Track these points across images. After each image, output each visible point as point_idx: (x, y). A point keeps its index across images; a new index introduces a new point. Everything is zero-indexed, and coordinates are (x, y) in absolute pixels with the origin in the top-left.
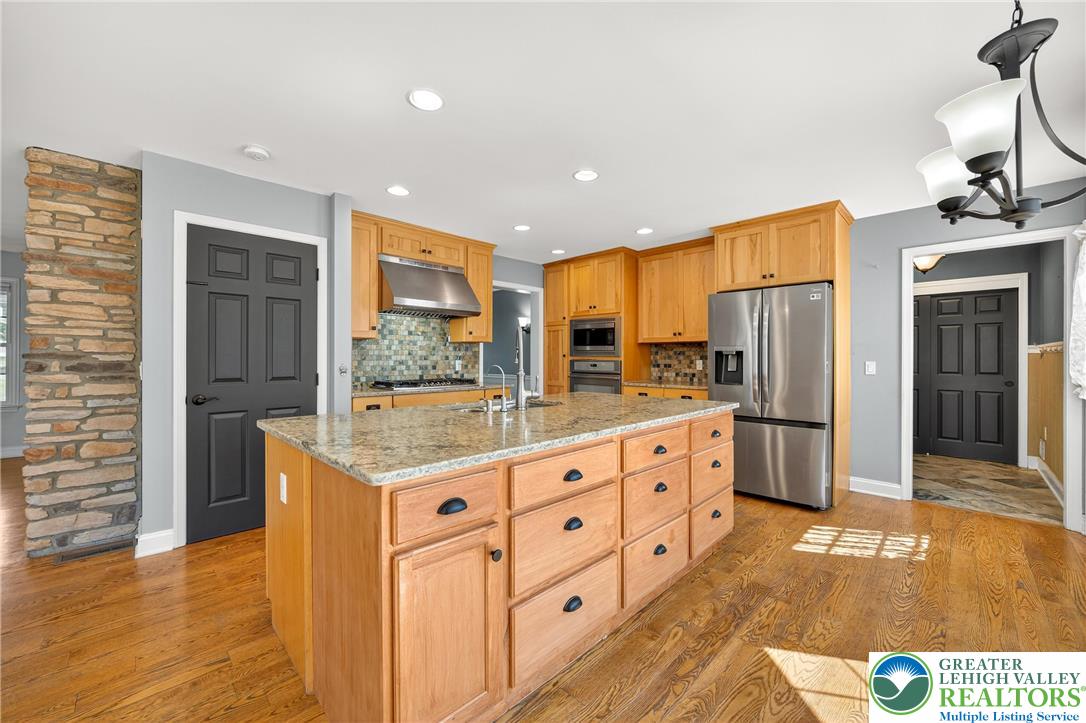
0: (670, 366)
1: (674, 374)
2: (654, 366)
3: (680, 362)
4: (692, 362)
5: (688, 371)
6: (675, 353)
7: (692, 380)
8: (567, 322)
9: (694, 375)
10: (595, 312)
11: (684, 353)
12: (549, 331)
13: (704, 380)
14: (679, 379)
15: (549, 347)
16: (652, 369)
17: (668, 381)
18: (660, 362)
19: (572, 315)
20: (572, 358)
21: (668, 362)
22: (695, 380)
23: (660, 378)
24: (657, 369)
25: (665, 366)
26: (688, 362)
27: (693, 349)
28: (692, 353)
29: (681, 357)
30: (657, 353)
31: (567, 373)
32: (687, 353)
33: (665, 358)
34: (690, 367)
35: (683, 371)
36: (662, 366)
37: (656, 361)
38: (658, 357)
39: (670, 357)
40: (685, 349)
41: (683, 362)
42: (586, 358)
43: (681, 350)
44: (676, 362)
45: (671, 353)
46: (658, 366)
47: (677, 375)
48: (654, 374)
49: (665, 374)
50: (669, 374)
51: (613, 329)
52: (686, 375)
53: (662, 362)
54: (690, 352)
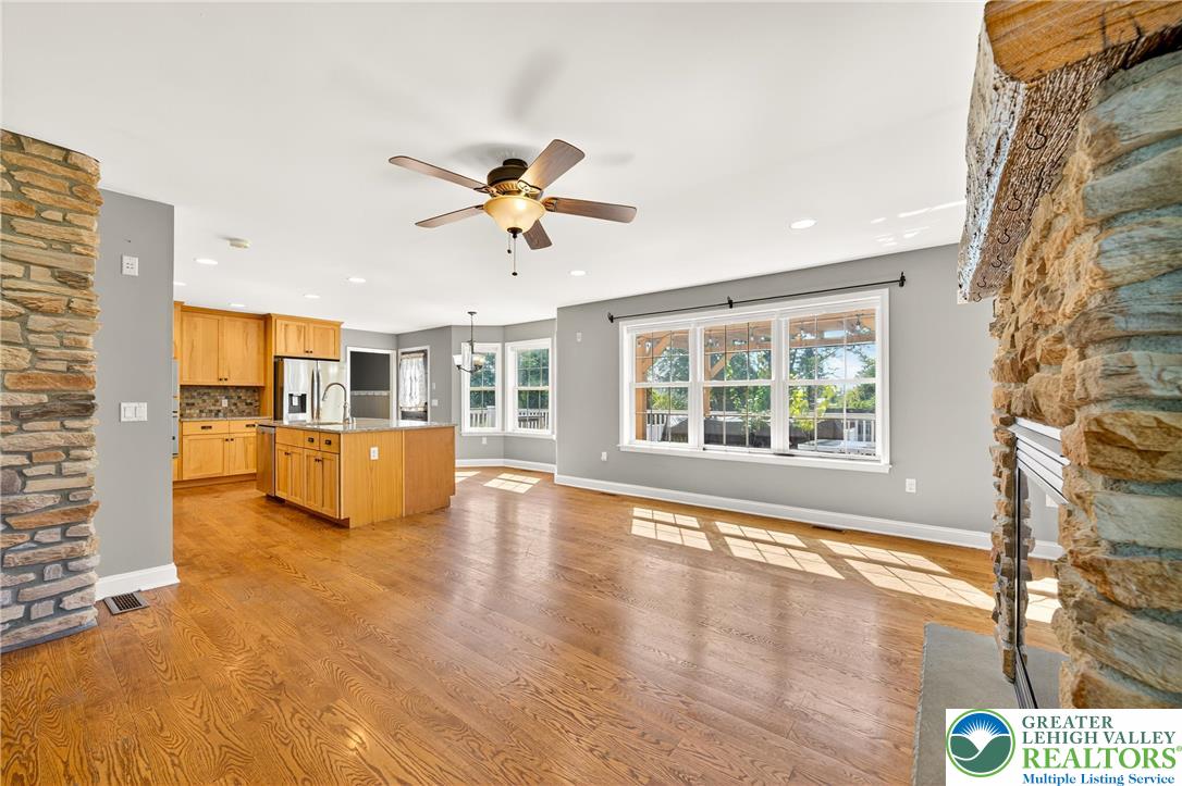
0: (193, 404)
1: (198, 411)
3: (204, 401)
4: (217, 401)
5: (213, 408)
6: (199, 394)
7: (217, 414)
9: (219, 411)
13: (228, 414)
14: (204, 415)
22: (221, 414)
26: (213, 401)
27: (220, 392)
29: (205, 397)
32: (212, 395)
33: (187, 398)
34: (214, 405)
35: (208, 408)
39: (193, 397)
40: (211, 391)
41: (208, 401)
43: (206, 391)
44: (200, 402)
47: (201, 411)
49: (188, 412)
52: (211, 412)
54: (216, 394)
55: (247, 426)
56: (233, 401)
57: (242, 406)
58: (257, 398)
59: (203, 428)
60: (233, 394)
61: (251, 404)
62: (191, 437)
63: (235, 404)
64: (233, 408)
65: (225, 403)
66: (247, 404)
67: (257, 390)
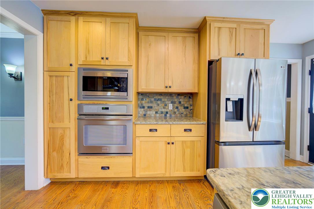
0: (151, 107)
1: (154, 112)
2: (141, 108)
3: (158, 105)
4: (166, 105)
5: (163, 110)
6: (155, 99)
7: (166, 115)
8: (74, 68)
9: (167, 113)
10: (107, 62)
11: (160, 100)
12: (50, 76)
13: (173, 115)
14: (158, 115)
15: (51, 91)
16: (140, 110)
17: (150, 117)
18: (144, 105)
19: (80, 62)
20: (79, 102)
21: (150, 105)
22: (168, 115)
23: (145, 115)
24: (142, 109)
25: (148, 107)
26: (163, 105)
27: (167, 97)
28: (166, 100)
29: (159, 102)
30: (142, 99)
31: (74, 115)
32: (163, 100)
33: (148, 102)
34: (164, 108)
35: (160, 110)
36: (146, 108)
37: (142, 104)
38: (143, 102)
39: (151, 102)
40: (162, 97)
41: (160, 105)
42: (96, 102)
43: (159, 97)
44: (156, 105)
45: (153, 99)
46: (144, 107)
47: (156, 113)
48: (141, 113)
49: (148, 113)
50: (151, 112)
51: (127, 78)
52: (162, 113)
53: (146, 105)
54: (165, 99)
55: (185, 130)
56: (176, 105)
57: (182, 109)
58: (191, 103)
59: (151, 130)
60: (176, 100)
61: (187, 108)
62: (141, 139)
63: (177, 108)
64: (176, 110)
65: (171, 106)
66: (185, 108)
67: (191, 95)
